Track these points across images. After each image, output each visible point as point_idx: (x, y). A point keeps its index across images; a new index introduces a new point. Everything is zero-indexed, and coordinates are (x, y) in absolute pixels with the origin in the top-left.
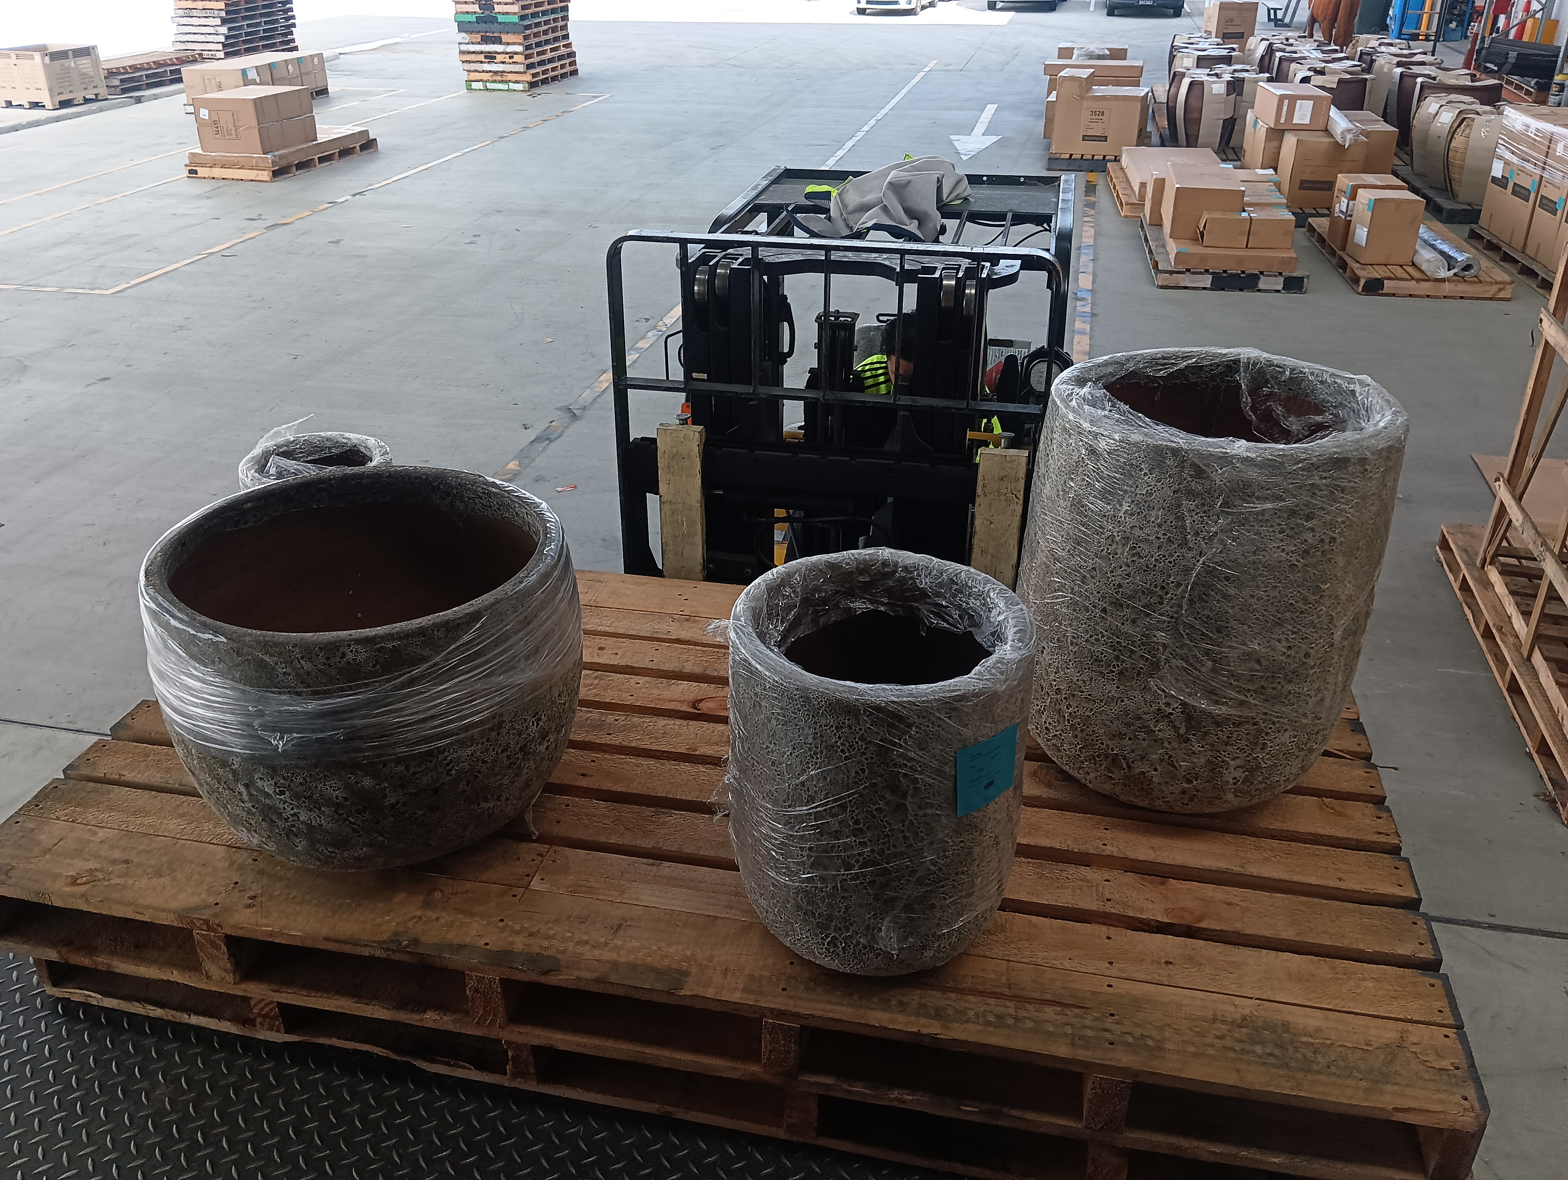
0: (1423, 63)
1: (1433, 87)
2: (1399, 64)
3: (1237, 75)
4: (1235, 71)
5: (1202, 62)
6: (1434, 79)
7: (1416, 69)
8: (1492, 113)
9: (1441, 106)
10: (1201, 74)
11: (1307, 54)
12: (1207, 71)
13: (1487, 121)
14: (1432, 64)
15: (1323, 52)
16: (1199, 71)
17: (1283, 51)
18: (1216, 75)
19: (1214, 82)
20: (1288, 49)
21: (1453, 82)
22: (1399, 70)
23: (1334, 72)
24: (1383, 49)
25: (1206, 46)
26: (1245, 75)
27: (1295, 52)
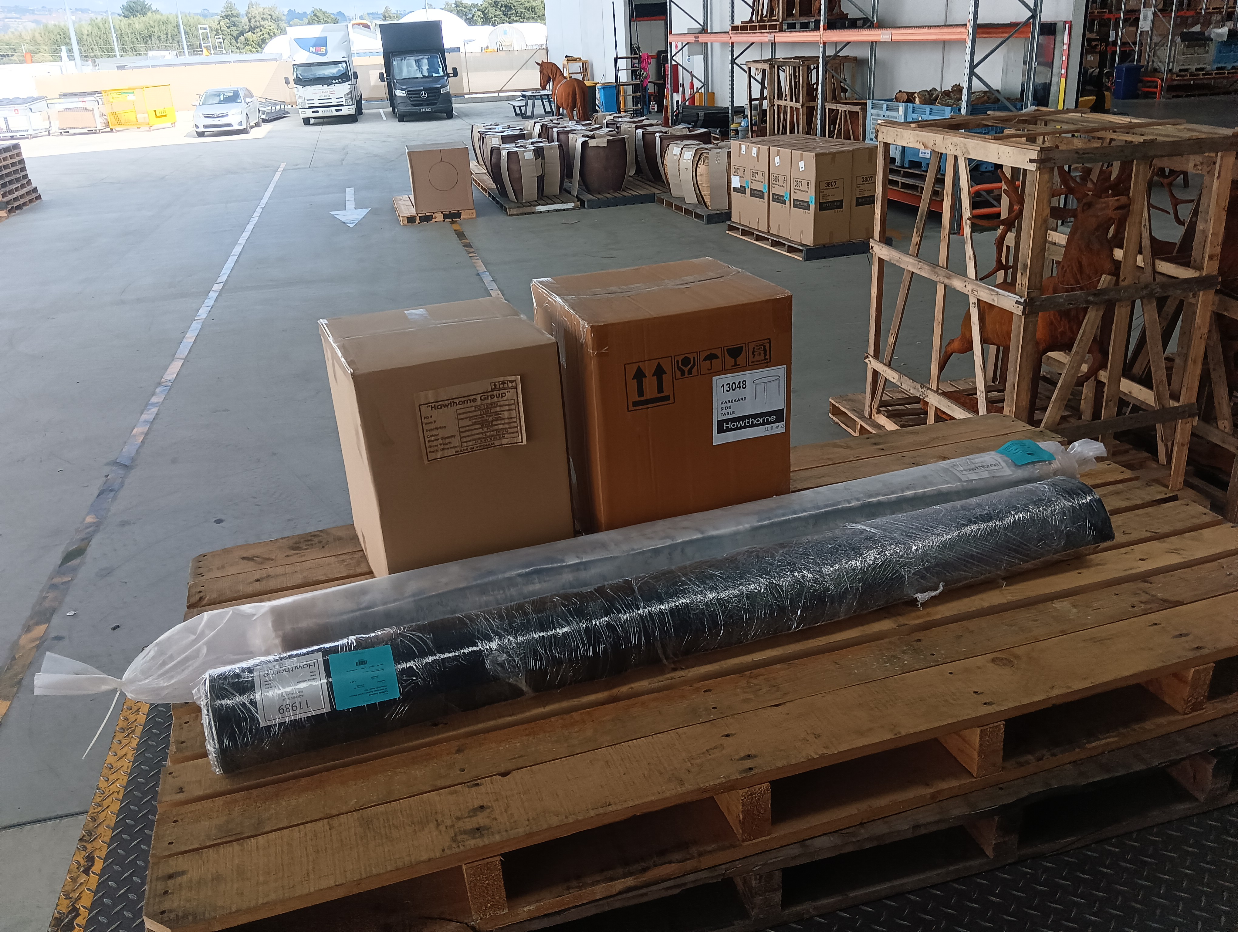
0: (652, 125)
1: (667, 139)
2: (637, 128)
3: (536, 145)
4: (532, 143)
5: (505, 139)
6: (666, 133)
7: (650, 129)
8: (716, 148)
9: (682, 149)
10: (512, 147)
11: (574, 128)
12: (514, 145)
13: (717, 153)
14: (657, 125)
15: (583, 125)
16: (508, 145)
17: (556, 127)
18: (521, 146)
19: (525, 151)
20: (559, 126)
21: (679, 133)
22: (640, 131)
23: (601, 136)
24: (620, 120)
25: (501, 130)
26: (541, 144)
27: (565, 127)
